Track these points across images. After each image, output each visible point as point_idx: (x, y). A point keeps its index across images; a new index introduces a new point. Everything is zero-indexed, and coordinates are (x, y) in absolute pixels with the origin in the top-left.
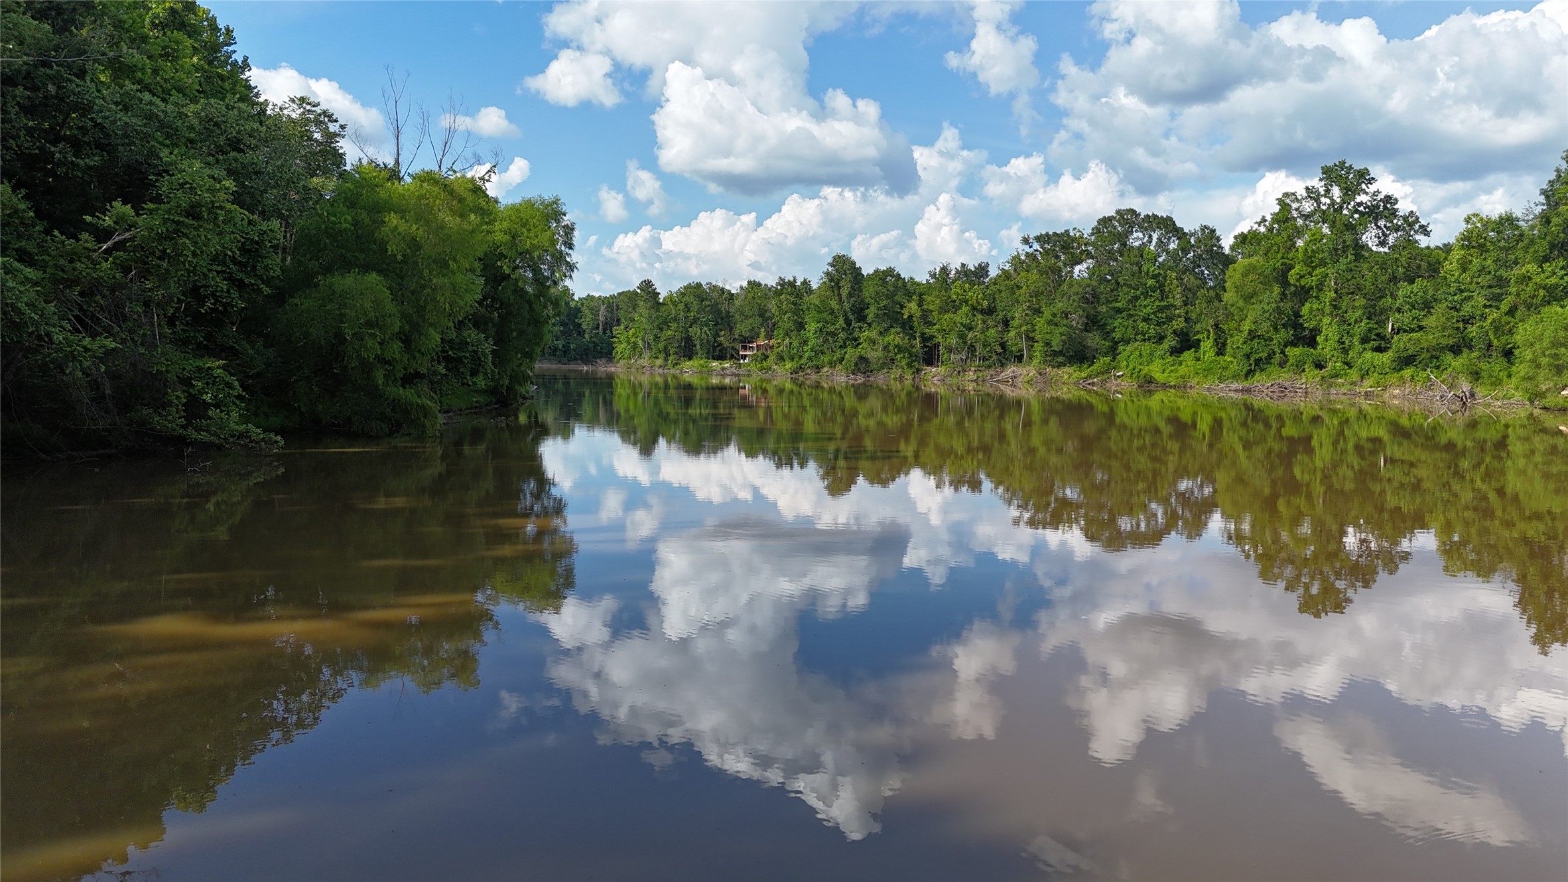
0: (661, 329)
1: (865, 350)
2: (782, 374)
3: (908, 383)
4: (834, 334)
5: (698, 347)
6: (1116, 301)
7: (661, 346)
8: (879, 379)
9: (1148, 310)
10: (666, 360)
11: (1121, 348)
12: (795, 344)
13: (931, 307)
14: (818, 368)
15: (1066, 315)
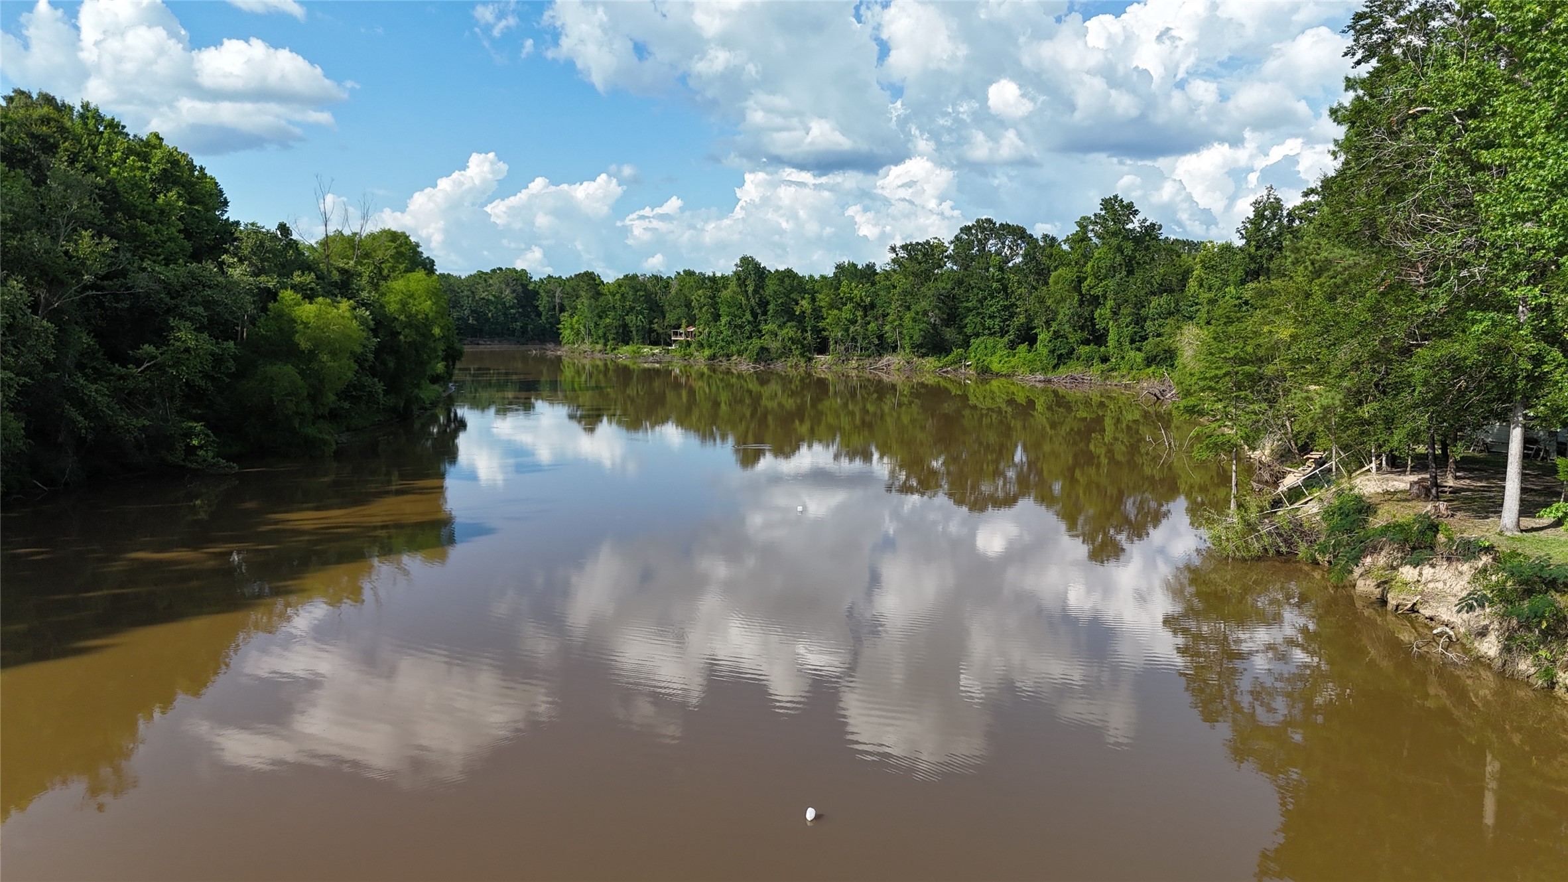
0: (601, 317)
1: (767, 341)
2: (700, 359)
3: (802, 370)
4: (741, 327)
5: (634, 333)
6: (967, 301)
7: (600, 332)
8: (778, 366)
9: (994, 309)
10: (605, 345)
11: (972, 341)
12: (714, 333)
13: (822, 304)
14: (728, 356)
15: (925, 313)
